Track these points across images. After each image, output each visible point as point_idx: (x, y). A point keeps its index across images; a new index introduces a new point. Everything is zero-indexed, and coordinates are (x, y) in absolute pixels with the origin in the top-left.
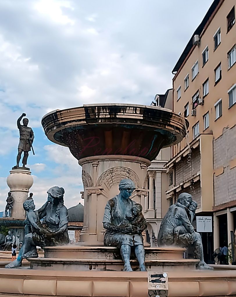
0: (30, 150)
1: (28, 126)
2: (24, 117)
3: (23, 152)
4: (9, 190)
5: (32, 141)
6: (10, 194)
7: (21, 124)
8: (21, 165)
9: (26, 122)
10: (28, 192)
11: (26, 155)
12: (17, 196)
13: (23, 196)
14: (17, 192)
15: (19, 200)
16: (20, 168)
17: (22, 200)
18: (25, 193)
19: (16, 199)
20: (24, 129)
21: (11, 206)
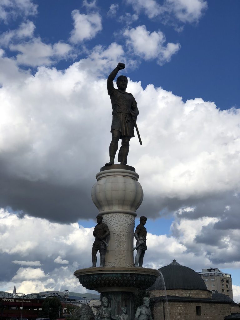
0: (133, 136)
1: (127, 91)
10: (137, 215)
11: (126, 145)
12: (114, 223)
13: (126, 222)
14: (114, 215)
15: (120, 230)
16: (118, 167)
17: (125, 231)
18: (131, 217)
19: (114, 228)
20: (119, 94)
21: (104, 243)
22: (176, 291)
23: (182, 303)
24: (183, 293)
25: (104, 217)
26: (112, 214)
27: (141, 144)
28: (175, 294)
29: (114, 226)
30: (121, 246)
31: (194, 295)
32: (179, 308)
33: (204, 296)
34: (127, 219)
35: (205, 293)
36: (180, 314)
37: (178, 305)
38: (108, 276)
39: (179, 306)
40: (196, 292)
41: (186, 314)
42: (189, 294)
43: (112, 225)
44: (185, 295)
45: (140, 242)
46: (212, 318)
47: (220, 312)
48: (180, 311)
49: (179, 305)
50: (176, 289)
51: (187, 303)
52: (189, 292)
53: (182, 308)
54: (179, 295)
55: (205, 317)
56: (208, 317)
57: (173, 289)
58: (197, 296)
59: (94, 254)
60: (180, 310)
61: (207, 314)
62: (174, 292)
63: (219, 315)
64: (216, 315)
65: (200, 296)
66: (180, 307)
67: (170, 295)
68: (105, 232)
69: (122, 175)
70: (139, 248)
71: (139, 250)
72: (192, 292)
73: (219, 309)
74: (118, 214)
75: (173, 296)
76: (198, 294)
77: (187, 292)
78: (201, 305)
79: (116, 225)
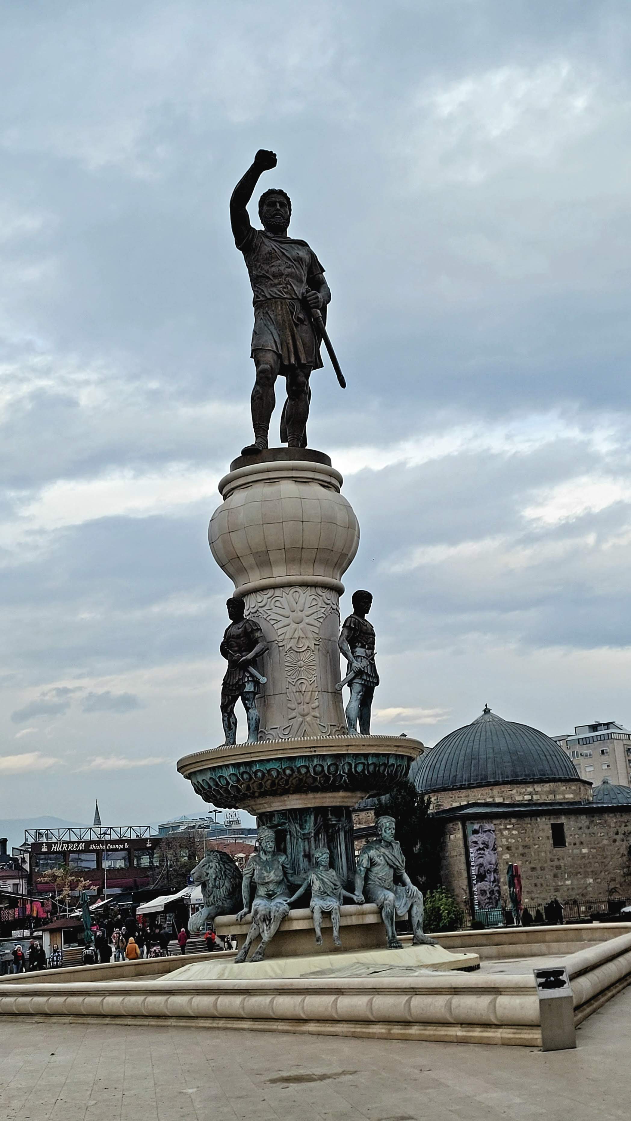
0: (319, 364)
1: (290, 234)
9: (277, 207)
10: (343, 587)
12: (279, 618)
13: (313, 610)
14: (278, 592)
15: (296, 635)
16: (277, 454)
17: (310, 635)
18: (326, 594)
19: (280, 632)
21: (252, 675)
22: (496, 790)
23: (513, 821)
24: (514, 791)
25: (250, 604)
26: (271, 592)
27: (343, 384)
28: (493, 797)
29: (280, 625)
30: (303, 681)
31: (544, 797)
32: (506, 833)
33: (571, 796)
34: (314, 603)
35: (573, 788)
36: (508, 848)
37: (502, 827)
38: (269, 766)
39: (506, 829)
40: (547, 787)
41: (525, 847)
42: (530, 794)
43: (272, 622)
44: (522, 799)
45: (357, 665)
46: (594, 851)
47: (617, 833)
48: (510, 840)
49: (505, 825)
50: (496, 784)
51: (528, 820)
52: (530, 789)
53: (514, 832)
54: (504, 799)
55: (577, 851)
56: (585, 851)
57: (489, 784)
58: (551, 797)
59: (227, 709)
60: (507, 838)
61: (582, 843)
62: (490, 791)
63: (615, 841)
64: (605, 842)
65: (559, 797)
66: (508, 829)
67: (479, 801)
68: (256, 642)
69: (292, 477)
70: (357, 681)
71: (357, 687)
72: (538, 788)
73: (613, 825)
74: (287, 590)
75: (486, 805)
76: (553, 792)
77: (524, 790)
78: (563, 820)
79: (286, 621)
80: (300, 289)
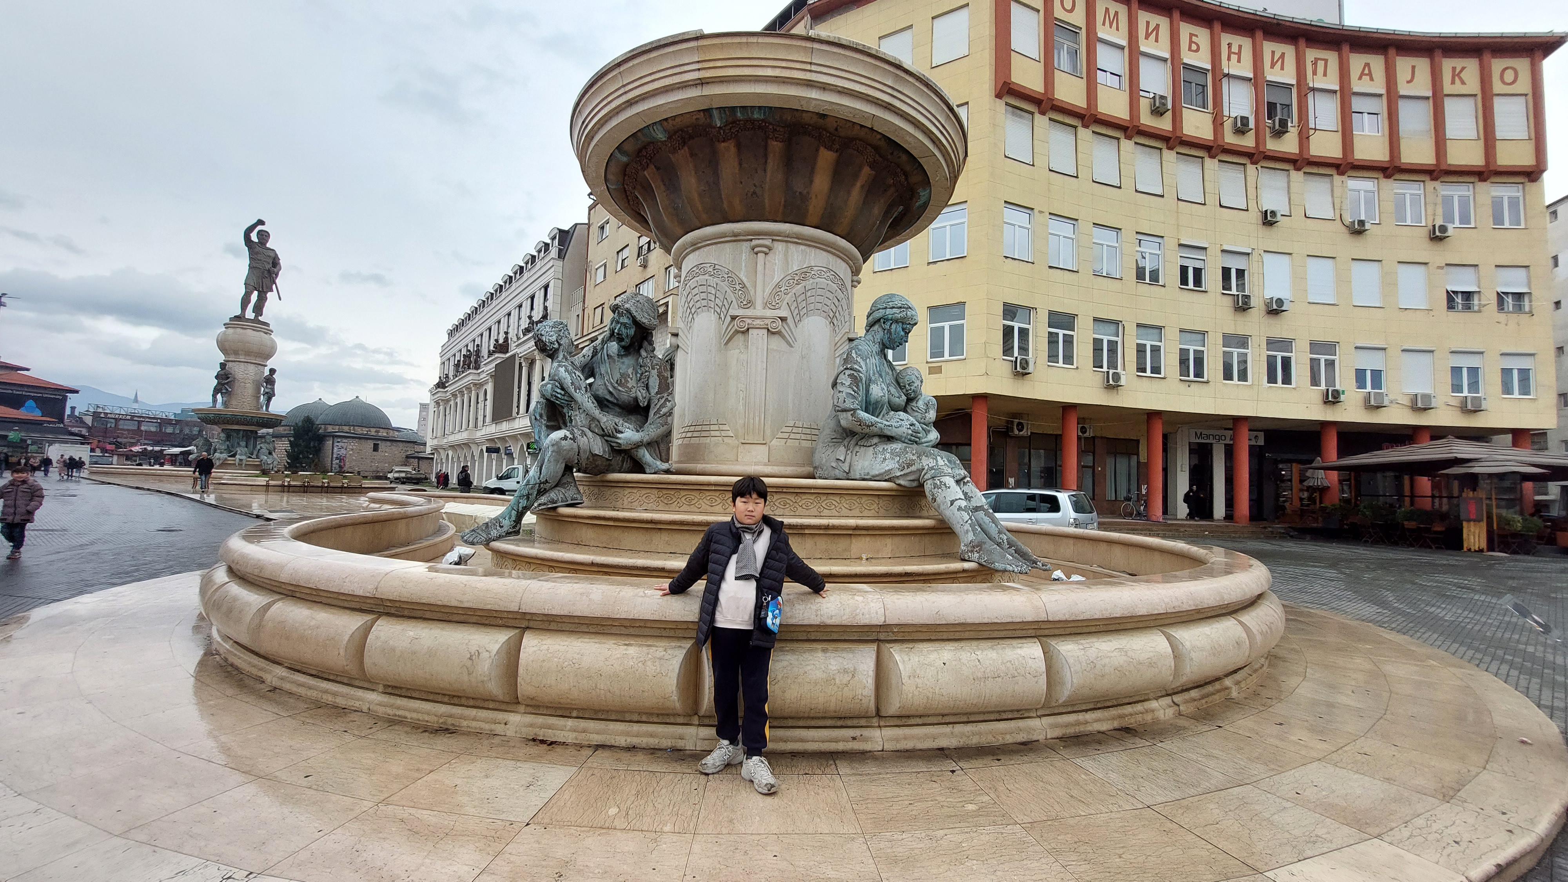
0: (272, 290)
1: (268, 245)
2: (260, 228)
3: (256, 293)
4: (222, 358)
5: (277, 275)
6: (223, 366)
7: (252, 239)
8: (250, 314)
9: (264, 236)
10: (266, 366)
11: (262, 300)
14: (241, 363)
15: (246, 377)
16: (248, 320)
17: (251, 379)
20: (258, 249)
21: (226, 387)
22: (352, 428)
23: (357, 440)
24: (360, 429)
25: (229, 365)
26: (238, 363)
27: (280, 299)
30: (246, 392)
31: (373, 433)
32: (352, 444)
33: (386, 434)
34: (254, 369)
35: (387, 431)
36: (352, 449)
40: (375, 429)
41: (360, 450)
42: (366, 431)
44: (362, 432)
45: (267, 390)
46: (391, 455)
48: (354, 447)
49: (353, 441)
50: (353, 425)
51: (363, 440)
53: (357, 444)
54: (354, 431)
56: (387, 453)
57: (349, 425)
58: (376, 433)
59: (215, 396)
62: (349, 428)
64: (396, 452)
65: (380, 434)
67: (343, 431)
68: (229, 377)
71: (266, 397)
72: (371, 429)
74: (244, 363)
75: (346, 432)
77: (364, 429)
78: (379, 442)
80: (268, 266)
